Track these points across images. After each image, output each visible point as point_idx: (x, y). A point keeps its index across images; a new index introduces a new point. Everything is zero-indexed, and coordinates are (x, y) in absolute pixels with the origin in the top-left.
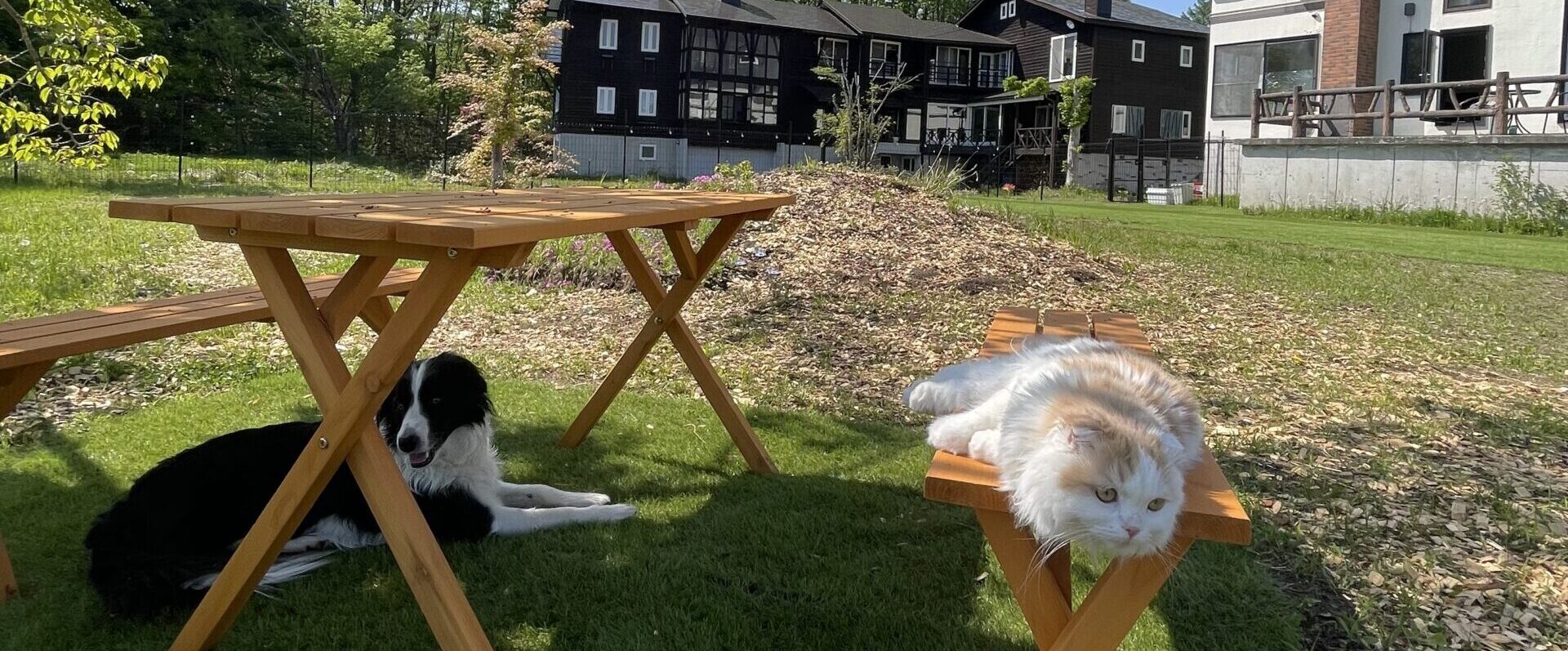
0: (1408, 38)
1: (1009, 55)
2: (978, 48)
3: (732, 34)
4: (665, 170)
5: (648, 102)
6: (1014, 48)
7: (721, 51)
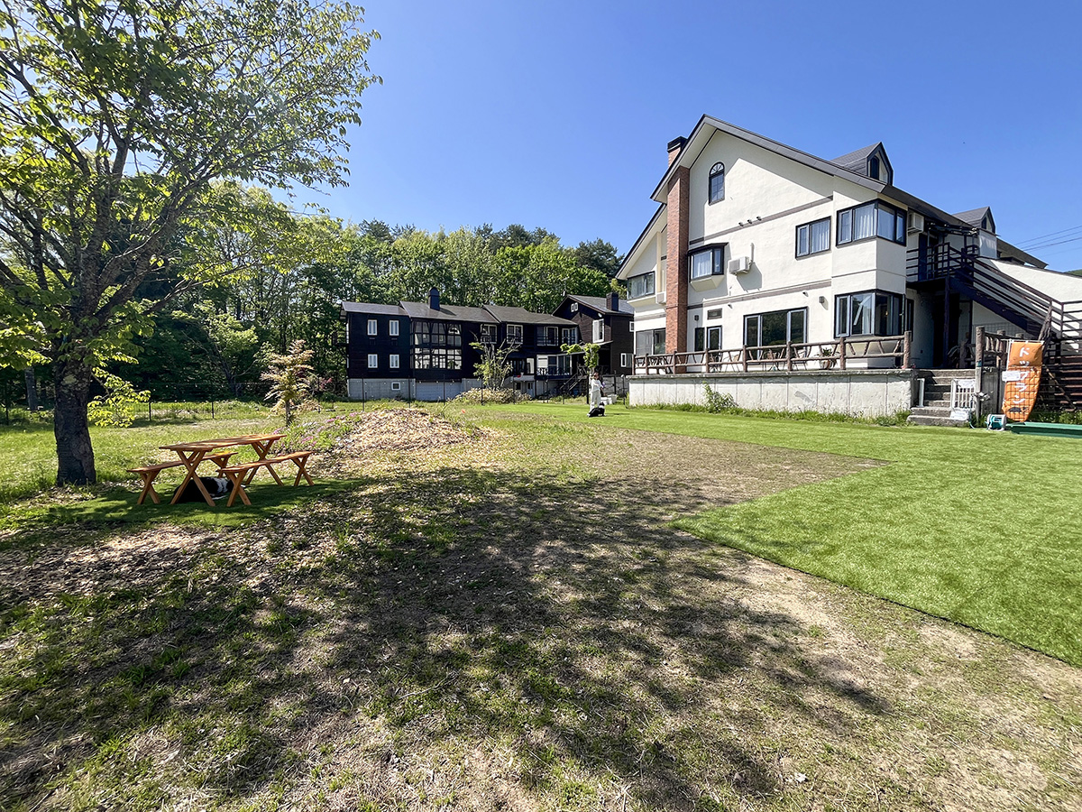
0: (697, 329)
1: (576, 330)
2: (561, 327)
3: (436, 325)
4: (405, 395)
5: (394, 361)
6: (577, 326)
7: (430, 333)
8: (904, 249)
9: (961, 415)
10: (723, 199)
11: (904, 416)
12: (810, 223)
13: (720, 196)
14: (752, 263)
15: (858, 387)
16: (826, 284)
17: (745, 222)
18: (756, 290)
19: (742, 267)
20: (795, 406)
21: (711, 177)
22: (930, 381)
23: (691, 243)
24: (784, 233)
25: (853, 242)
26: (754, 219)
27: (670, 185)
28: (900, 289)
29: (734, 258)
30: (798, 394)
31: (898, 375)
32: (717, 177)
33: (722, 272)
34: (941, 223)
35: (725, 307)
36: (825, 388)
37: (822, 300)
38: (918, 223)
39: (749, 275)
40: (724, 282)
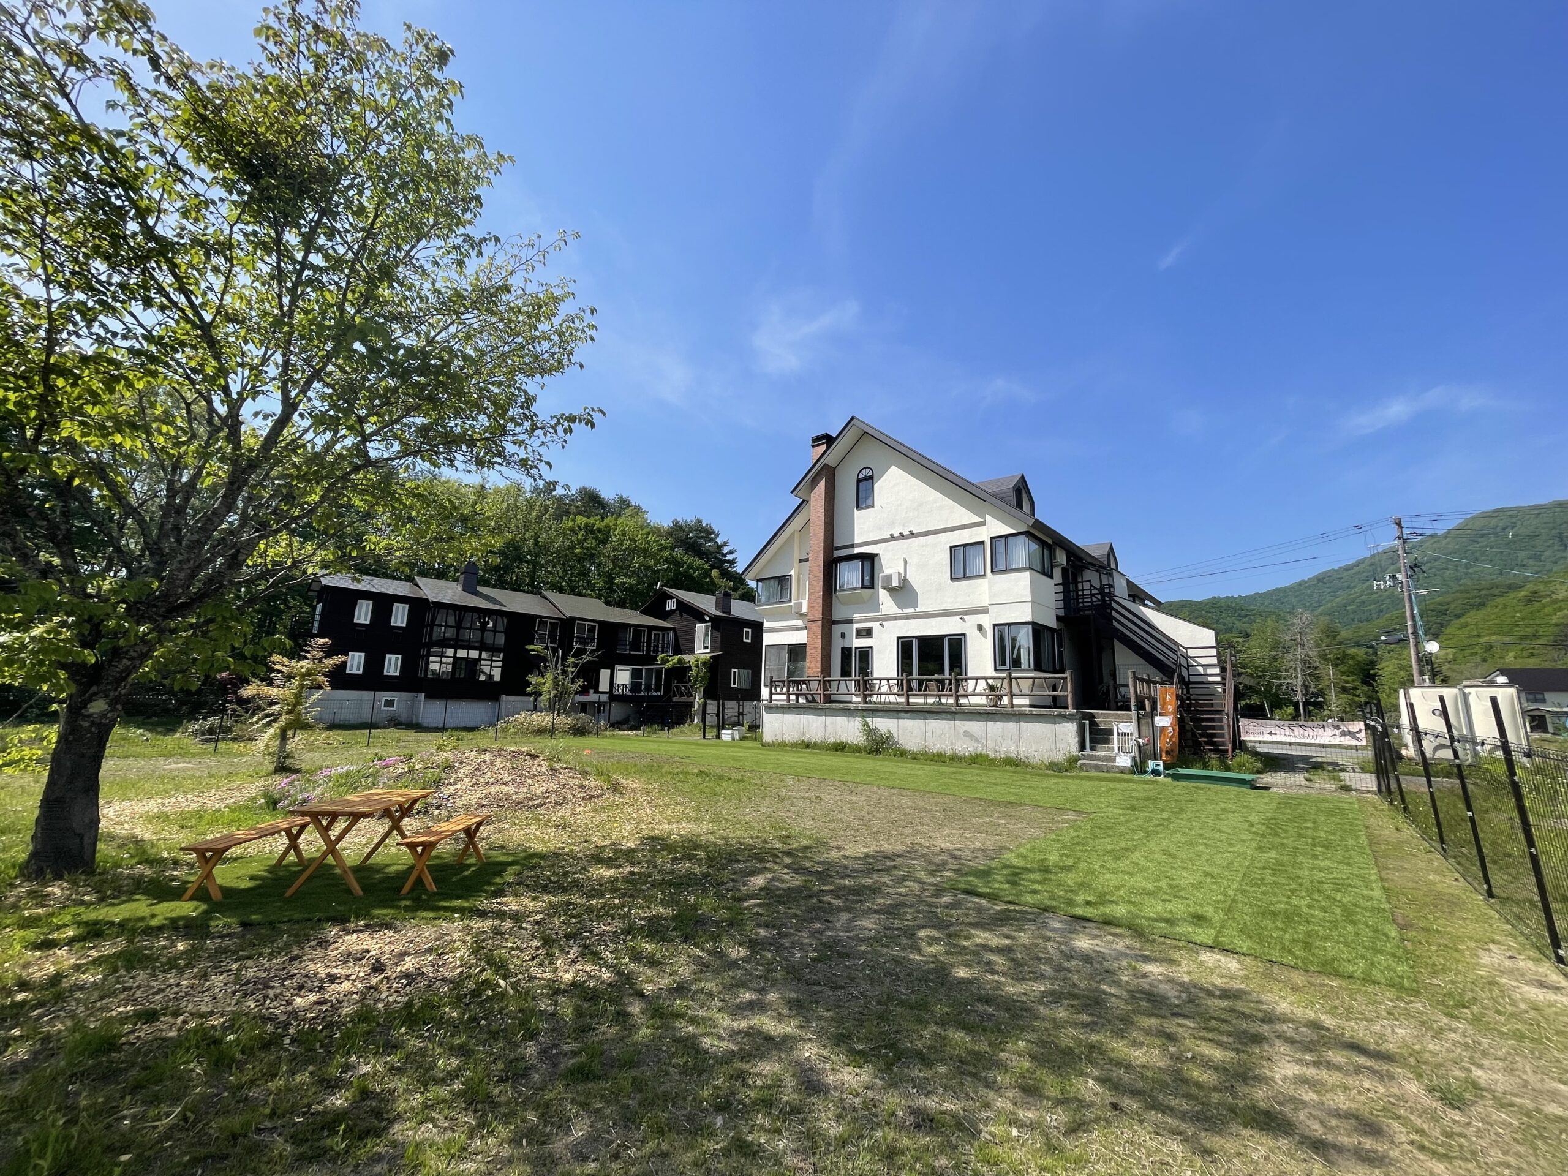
0: (843, 649)
1: (671, 634)
2: (651, 628)
3: (468, 615)
5: (393, 665)
6: (674, 629)
7: (458, 626)
8: (1052, 582)
9: (1124, 761)
10: (872, 506)
11: (1073, 760)
12: (964, 546)
13: (869, 502)
14: (905, 579)
15: (1028, 727)
16: (984, 611)
17: (896, 534)
18: (912, 610)
19: (895, 584)
20: (965, 748)
21: (859, 481)
22: (1093, 724)
23: (838, 548)
24: (937, 552)
25: (1007, 570)
26: (906, 533)
27: (814, 482)
28: (1052, 623)
29: (887, 572)
30: (967, 734)
31: (1065, 716)
32: (865, 483)
33: (872, 586)
34: (1080, 559)
35: (875, 625)
36: (995, 728)
37: (980, 628)
38: (1061, 557)
39: (903, 591)
40: (876, 598)
